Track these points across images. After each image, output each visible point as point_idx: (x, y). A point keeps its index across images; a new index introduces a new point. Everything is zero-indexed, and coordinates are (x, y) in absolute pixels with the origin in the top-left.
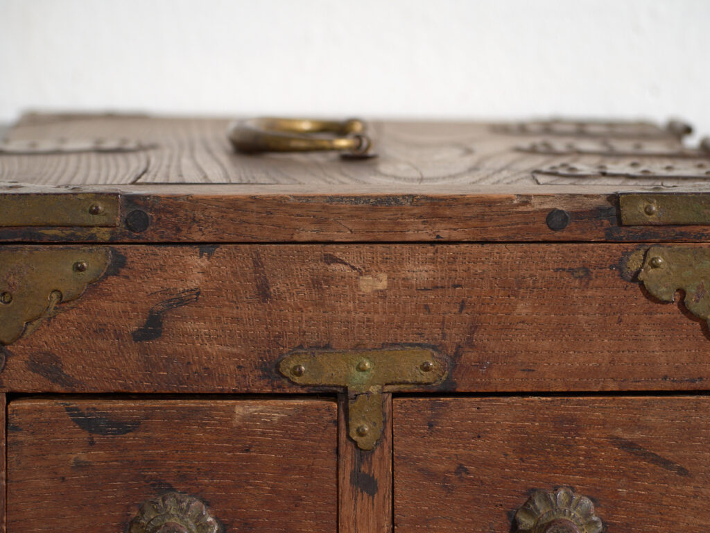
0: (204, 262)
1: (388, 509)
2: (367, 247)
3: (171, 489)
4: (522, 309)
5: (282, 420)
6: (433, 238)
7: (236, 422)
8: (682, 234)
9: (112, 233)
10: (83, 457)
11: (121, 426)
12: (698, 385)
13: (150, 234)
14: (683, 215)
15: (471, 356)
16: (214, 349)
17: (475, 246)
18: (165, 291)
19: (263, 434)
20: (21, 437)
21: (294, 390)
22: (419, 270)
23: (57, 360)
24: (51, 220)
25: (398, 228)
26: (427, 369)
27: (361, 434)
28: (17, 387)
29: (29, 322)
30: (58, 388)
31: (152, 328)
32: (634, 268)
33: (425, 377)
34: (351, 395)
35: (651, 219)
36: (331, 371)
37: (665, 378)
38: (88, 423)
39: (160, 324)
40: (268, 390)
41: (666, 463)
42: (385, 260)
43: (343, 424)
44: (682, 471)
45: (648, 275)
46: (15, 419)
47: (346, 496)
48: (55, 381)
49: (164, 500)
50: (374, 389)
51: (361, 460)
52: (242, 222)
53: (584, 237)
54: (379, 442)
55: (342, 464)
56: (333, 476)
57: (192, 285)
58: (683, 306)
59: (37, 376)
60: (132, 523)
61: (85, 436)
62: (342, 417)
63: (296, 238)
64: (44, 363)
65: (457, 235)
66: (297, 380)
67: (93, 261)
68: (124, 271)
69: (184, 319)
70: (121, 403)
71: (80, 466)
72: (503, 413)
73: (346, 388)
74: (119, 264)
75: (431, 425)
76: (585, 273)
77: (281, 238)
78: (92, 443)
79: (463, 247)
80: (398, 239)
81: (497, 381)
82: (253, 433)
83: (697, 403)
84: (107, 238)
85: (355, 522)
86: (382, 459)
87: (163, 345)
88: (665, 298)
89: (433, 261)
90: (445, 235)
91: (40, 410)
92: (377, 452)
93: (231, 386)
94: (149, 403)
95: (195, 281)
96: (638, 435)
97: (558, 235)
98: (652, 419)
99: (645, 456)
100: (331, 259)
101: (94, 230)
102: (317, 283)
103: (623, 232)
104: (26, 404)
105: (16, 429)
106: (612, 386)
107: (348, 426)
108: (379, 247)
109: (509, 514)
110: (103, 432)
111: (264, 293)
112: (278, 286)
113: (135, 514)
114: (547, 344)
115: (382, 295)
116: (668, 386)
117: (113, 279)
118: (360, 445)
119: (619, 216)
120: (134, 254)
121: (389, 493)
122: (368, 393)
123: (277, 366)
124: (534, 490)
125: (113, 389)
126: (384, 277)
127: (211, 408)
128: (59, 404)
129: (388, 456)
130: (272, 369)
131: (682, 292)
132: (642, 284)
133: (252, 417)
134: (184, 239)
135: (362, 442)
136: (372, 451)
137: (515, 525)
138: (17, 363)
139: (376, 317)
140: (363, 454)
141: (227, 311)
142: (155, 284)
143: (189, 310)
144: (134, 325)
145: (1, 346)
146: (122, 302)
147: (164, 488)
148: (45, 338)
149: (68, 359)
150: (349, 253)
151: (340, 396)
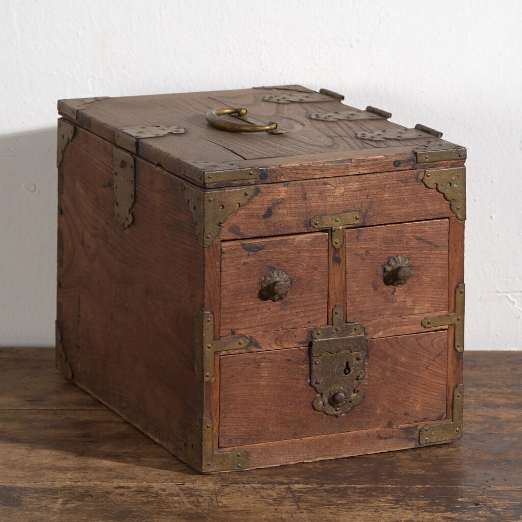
0: (286, 189)
1: (344, 268)
2: (337, 178)
3: (275, 269)
4: (386, 195)
5: (310, 241)
6: (358, 173)
7: (295, 244)
8: (436, 165)
9: (255, 181)
10: (246, 261)
11: (258, 248)
12: (441, 216)
13: (268, 180)
14: (436, 158)
15: (370, 213)
16: (289, 218)
17: (371, 175)
18: (273, 200)
19: (304, 246)
20: (225, 256)
21: (315, 230)
22: (354, 185)
23: (238, 227)
24: (236, 178)
25: (346, 171)
26: (357, 219)
27: (336, 243)
28: (225, 238)
29: (229, 215)
30: (238, 237)
31: (269, 213)
32: (421, 178)
33: (357, 222)
34: (333, 230)
35: (427, 160)
36: (328, 222)
37: (431, 214)
38: (247, 248)
39: (272, 212)
40: (306, 231)
41: (431, 243)
42: (343, 183)
43: (330, 241)
44: (436, 246)
45: (427, 180)
46: (224, 249)
47: (331, 266)
48: (237, 235)
49: (273, 272)
50: (340, 228)
51: (336, 252)
52: (297, 173)
53: (405, 168)
54: (341, 246)
55: (329, 253)
56: (326, 259)
57: (282, 197)
58: (437, 188)
59: (232, 234)
60: (262, 282)
61: (246, 253)
62: (330, 238)
63: (314, 177)
64: (234, 229)
65: (365, 172)
66: (316, 227)
67: (250, 190)
68: (259, 194)
69: (279, 209)
70: (258, 241)
71: (245, 264)
72: (380, 231)
73: (331, 228)
74: (257, 191)
75: (357, 238)
76: (406, 182)
77: (309, 178)
78: (249, 255)
79: (367, 176)
80: (347, 174)
81: (379, 221)
82: (301, 247)
83: (441, 222)
84: (254, 183)
85: (334, 274)
86: (342, 251)
87: (272, 219)
88: (432, 187)
89: (358, 181)
90: (362, 172)
91: (232, 246)
92: (341, 249)
93: (294, 231)
94: (267, 240)
95: (283, 195)
96: (422, 234)
97: (398, 168)
98: (426, 228)
99: (424, 241)
100: (326, 184)
101: (250, 181)
102: (321, 193)
103: (418, 165)
104: (227, 244)
105: (224, 253)
106: (415, 219)
107: (332, 241)
108: (341, 178)
109: (382, 266)
110: (253, 251)
111: (305, 198)
112: (309, 195)
113: (263, 279)
114: (394, 207)
115: (342, 195)
116: (432, 217)
117: (256, 197)
118: (336, 247)
119: (417, 160)
120: (263, 187)
121: (344, 263)
122: (339, 229)
123: (310, 223)
124: (390, 257)
125: (256, 235)
126: (343, 188)
127: (287, 240)
128: (237, 243)
129: (344, 250)
130: (309, 224)
131: (437, 184)
132: (424, 183)
133: (301, 241)
134: (278, 181)
135: (336, 246)
136: (339, 249)
137: (385, 270)
138: (225, 230)
139: (341, 203)
140: (336, 250)
141: (293, 205)
142: (270, 198)
143: (281, 206)
144: (263, 213)
145: (220, 224)
146: (259, 205)
147: (272, 269)
148: (234, 220)
149: (242, 227)
150: (331, 181)
151: (329, 231)
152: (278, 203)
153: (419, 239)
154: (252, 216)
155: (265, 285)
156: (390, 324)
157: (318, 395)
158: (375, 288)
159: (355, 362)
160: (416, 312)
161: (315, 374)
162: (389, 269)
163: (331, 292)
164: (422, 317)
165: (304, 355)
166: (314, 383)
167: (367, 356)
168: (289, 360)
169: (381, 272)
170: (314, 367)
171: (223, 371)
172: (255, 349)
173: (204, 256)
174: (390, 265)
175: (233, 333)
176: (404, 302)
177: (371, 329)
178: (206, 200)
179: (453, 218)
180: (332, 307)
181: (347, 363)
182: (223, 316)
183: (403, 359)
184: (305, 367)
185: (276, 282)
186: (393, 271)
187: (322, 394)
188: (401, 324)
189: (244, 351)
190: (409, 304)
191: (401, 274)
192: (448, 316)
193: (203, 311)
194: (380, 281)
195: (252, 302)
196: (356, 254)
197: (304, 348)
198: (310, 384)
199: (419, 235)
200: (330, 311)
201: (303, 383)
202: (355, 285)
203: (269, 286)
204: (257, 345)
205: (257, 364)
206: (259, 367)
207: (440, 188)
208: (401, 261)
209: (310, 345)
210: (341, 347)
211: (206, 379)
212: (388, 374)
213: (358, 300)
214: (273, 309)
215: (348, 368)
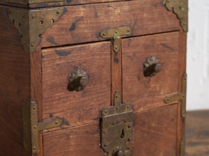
0: (84, 9)
1: (121, 66)
3: (78, 68)
4: (145, 15)
5: (100, 47)
10: (59, 63)
11: (66, 53)
13: (72, 3)
15: (136, 27)
16: (86, 31)
18: (76, 17)
19: (96, 51)
20: (45, 59)
21: (103, 40)
22: (126, 8)
23: (53, 38)
26: (128, 31)
27: (116, 48)
28: (44, 46)
29: (47, 28)
30: (53, 45)
31: (73, 27)
32: (164, 3)
33: (128, 33)
34: (114, 39)
36: (110, 34)
37: (170, 28)
38: (59, 53)
39: (75, 26)
41: (170, 48)
43: (112, 47)
44: (173, 50)
45: (168, 5)
46: (43, 55)
47: (113, 64)
48: (52, 43)
49: (77, 70)
50: (118, 38)
51: (116, 55)
54: (119, 50)
55: (112, 56)
56: (110, 60)
58: (173, 11)
59: (48, 43)
60: (70, 78)
61: (59, 57)
62: (112, 45)
63: (102, 2)
64: (50, 39)
66: (104, 37)
67: (61, 10)
68: (67, 13)
69: (80, 24)
70: (67, 48)
71: (58, 65)
72: (142, 40)
74: (65, 11)
75: (129, 45)
76: (156, 6)
77: (99, 1)
78: (60, 59)
79: (134, 1)
81: (141, 33)
82: (94, 51)
84: (63, 4)
86: (120, 54)
87: (76, 31)
88: (170, 10)
91: (49, 52)
93: (90, 40)
94: (72, 47)
95: (82, 14)
96: (165, 42)
98: (167, 38)
99: (166, 47)
100: (109, 6)
101: (60, 3)
104: (45, 51)
105: (43, 57)
106: (160, 31)
109: (143, 64)
110: (63, 55)
111: (96, 16)
112: (99, 14)
113: (70, 75)
114: (149, 23)
115: (119, 14)
116: (170, 30)
117: (64, 15)
120: (69, 8)
121: (121, 62)
123: (100, 34)
124: (147, 57)
125: (65, 44)
126: (119, 10)
128: (53, 50)
131: (173, 8)
132: (166, 7)
133: (94, 47)
134: (79, 4)
135: (116, 50)
136: (118, 52)
137: (144, 66)
138: (44, 40)
139: (118, 20)
140: (116, 53)
141: (89, 21)
142: (74, 16)
143: (81, 22)
144: (69, 27)
145: (40, 35)
146: (67, 21)
147: (76, 68)
148: (50, 32)
149: (55, 37)
150: (112, 4)
151: (112, 40)
152: (80, 20)
153: (163, 45)
154: (62, 29)
155: (71, 80)
156: (146, 103)
157: (106, 154)
158: (139, 79)
159: (127, 129)
160: (162, 93)
161: (104, 140)
162: (147, 65)
163: (113, 83)
164: (164, 97)
165: (97, 127)
166: (103, 146)
167: (134, 125)
168: (88, 132)
169: (142, 68)
170: (103, 135)
171: (45, 144)
172: (66, 126)
173: (29, 60)
174: (148, 63)
175: (51, 116)
176: (155, 87)
177: (136, 106)
178: (30, 17)
179: (181, 31)
180: (113, 93)
181: (123, 131)
182: (44, 104)
183: (154, 125)
184: (97, 135)
185: (80, 77)
186: (150, 67)
187: (108, 153)
188: (153, 102)
189: (59, 128)
190: (158, 88)
191: (157, 68)
192: (178, 95)
193: (30, 101)
194: (142, 73)
195: (63, 93)
196: (128, 56)
197: (97, 122)
198: (101, 147)
199: (163, 43)
200: (113, 96)
201: (96, 147)
202: (127, 77)
203: (74, 80)
204: (67, 123)
205: (68, 136)
206: (68, 138)
207: (175, 11)
208: (154, 60)
209: (101, 120)
210: (119, 120)
211: (34, 151)
212: (145, 135)
213: (129, 87)
214: (77, 96)
215: (123, 134)
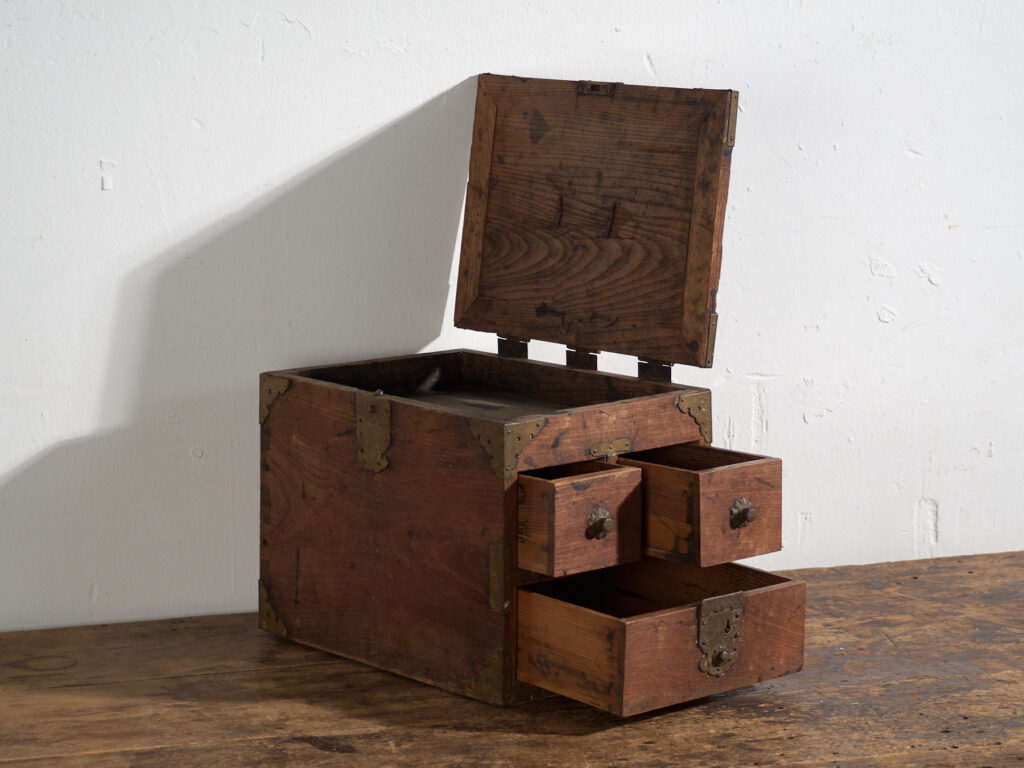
0: (569, 418)
18: (559, 430)
23: (531, 458)
28: (521, 470)
31: (556, 443)
39: (559, 442)
48: (531, 465)
50: (614, 455)
59: (526, 465)
74: (547, 422)
95: (567, 425)
100: (601, 412)
109: (727, 509)
113: (586, 516)
115: (615, 423)
137: (732, 512)
139: (614, 431)
142: (557, 428)
144: (551, 443)
146: (548, 436)
149: (534, 458)
152: (564, 433)
153: (759, 480)
154: (543, 446)
155: (591, 524)
157: (703, 656)
158: (724, 532)
159: (735, 619)
162: (735, 511)
169: (728, 516)
174: (736, 507)
181: (728, 622)
182: (556, 557)
185: (603, 521)
186: (739, 514)
187: (706, 655)
191: (750, 515)
194: (728, 523)
195: (579, 541)
199: (758, 476)
203: (595, 524)
208: (745, 503)
213: (710, 544)
215: (728, 627)
